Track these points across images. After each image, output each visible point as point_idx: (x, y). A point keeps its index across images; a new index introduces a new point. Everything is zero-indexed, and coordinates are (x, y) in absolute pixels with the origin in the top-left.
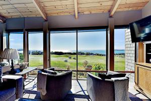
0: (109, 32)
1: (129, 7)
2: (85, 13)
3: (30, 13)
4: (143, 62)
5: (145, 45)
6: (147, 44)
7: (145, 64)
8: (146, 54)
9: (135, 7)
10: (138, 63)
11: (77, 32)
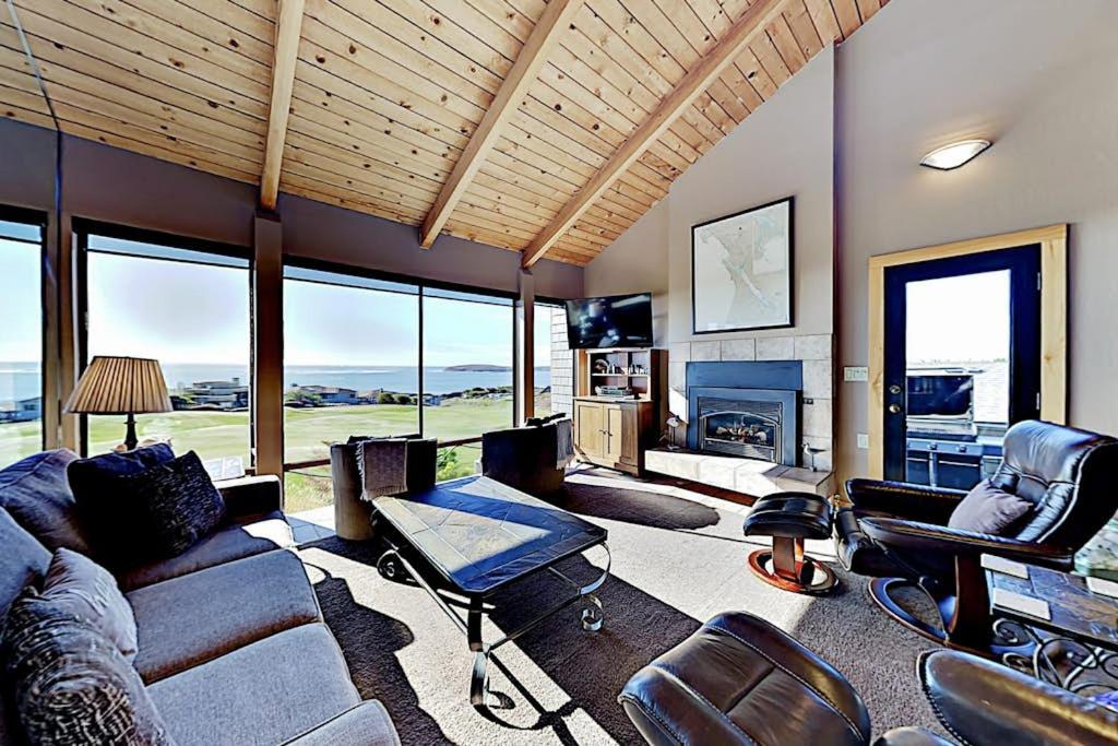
0: (521, 311)
1: (564, 257)
2: (454, 234)
3: (169, 144)
4: (586, 395)
5: (589, 357)
6: (592, 355)
7: (589, 397)
8: (592, 377)
9: (573, 258)
10: (578, 398)
11: (421, 295)
